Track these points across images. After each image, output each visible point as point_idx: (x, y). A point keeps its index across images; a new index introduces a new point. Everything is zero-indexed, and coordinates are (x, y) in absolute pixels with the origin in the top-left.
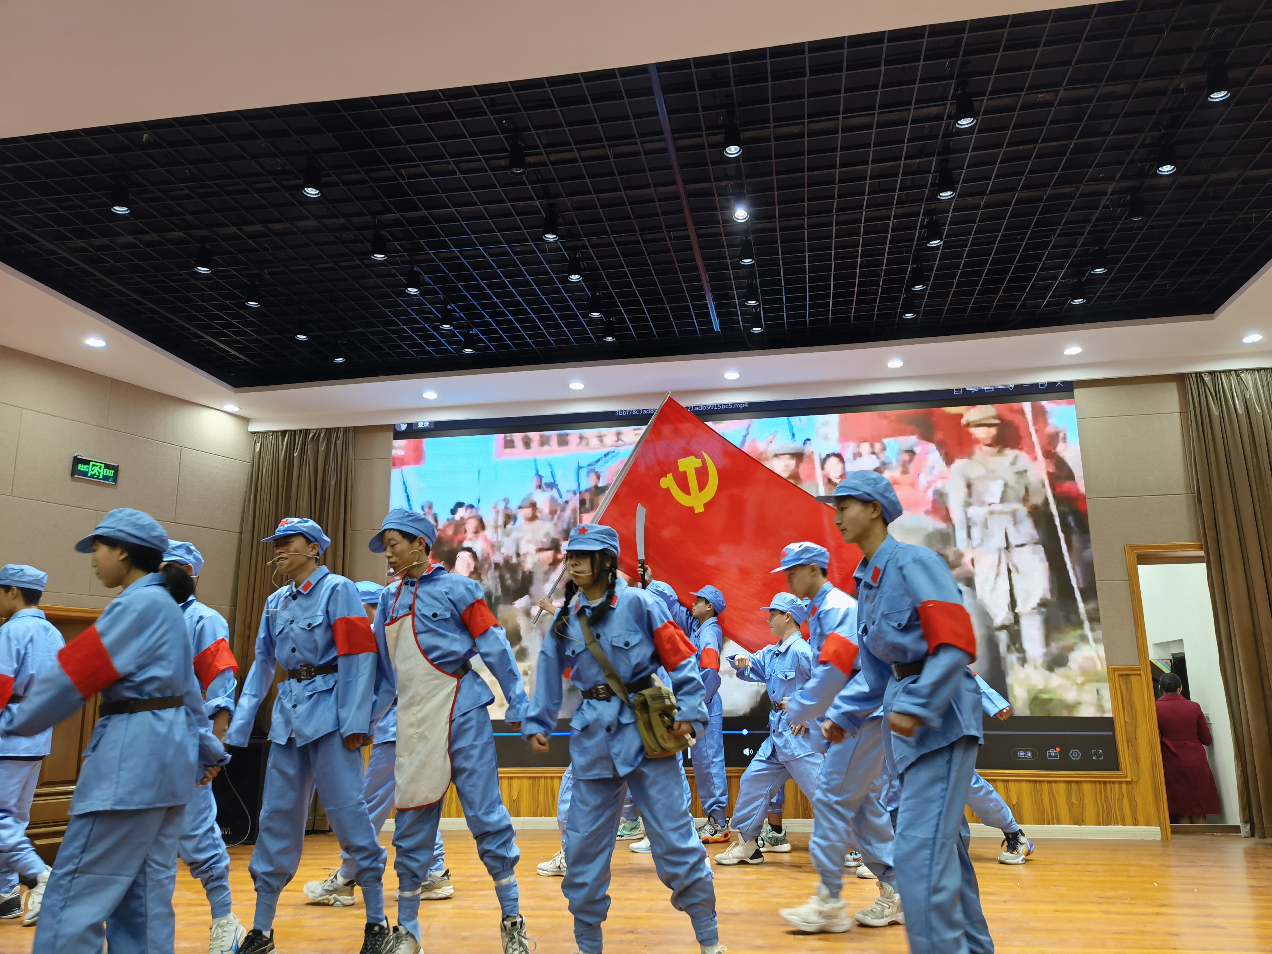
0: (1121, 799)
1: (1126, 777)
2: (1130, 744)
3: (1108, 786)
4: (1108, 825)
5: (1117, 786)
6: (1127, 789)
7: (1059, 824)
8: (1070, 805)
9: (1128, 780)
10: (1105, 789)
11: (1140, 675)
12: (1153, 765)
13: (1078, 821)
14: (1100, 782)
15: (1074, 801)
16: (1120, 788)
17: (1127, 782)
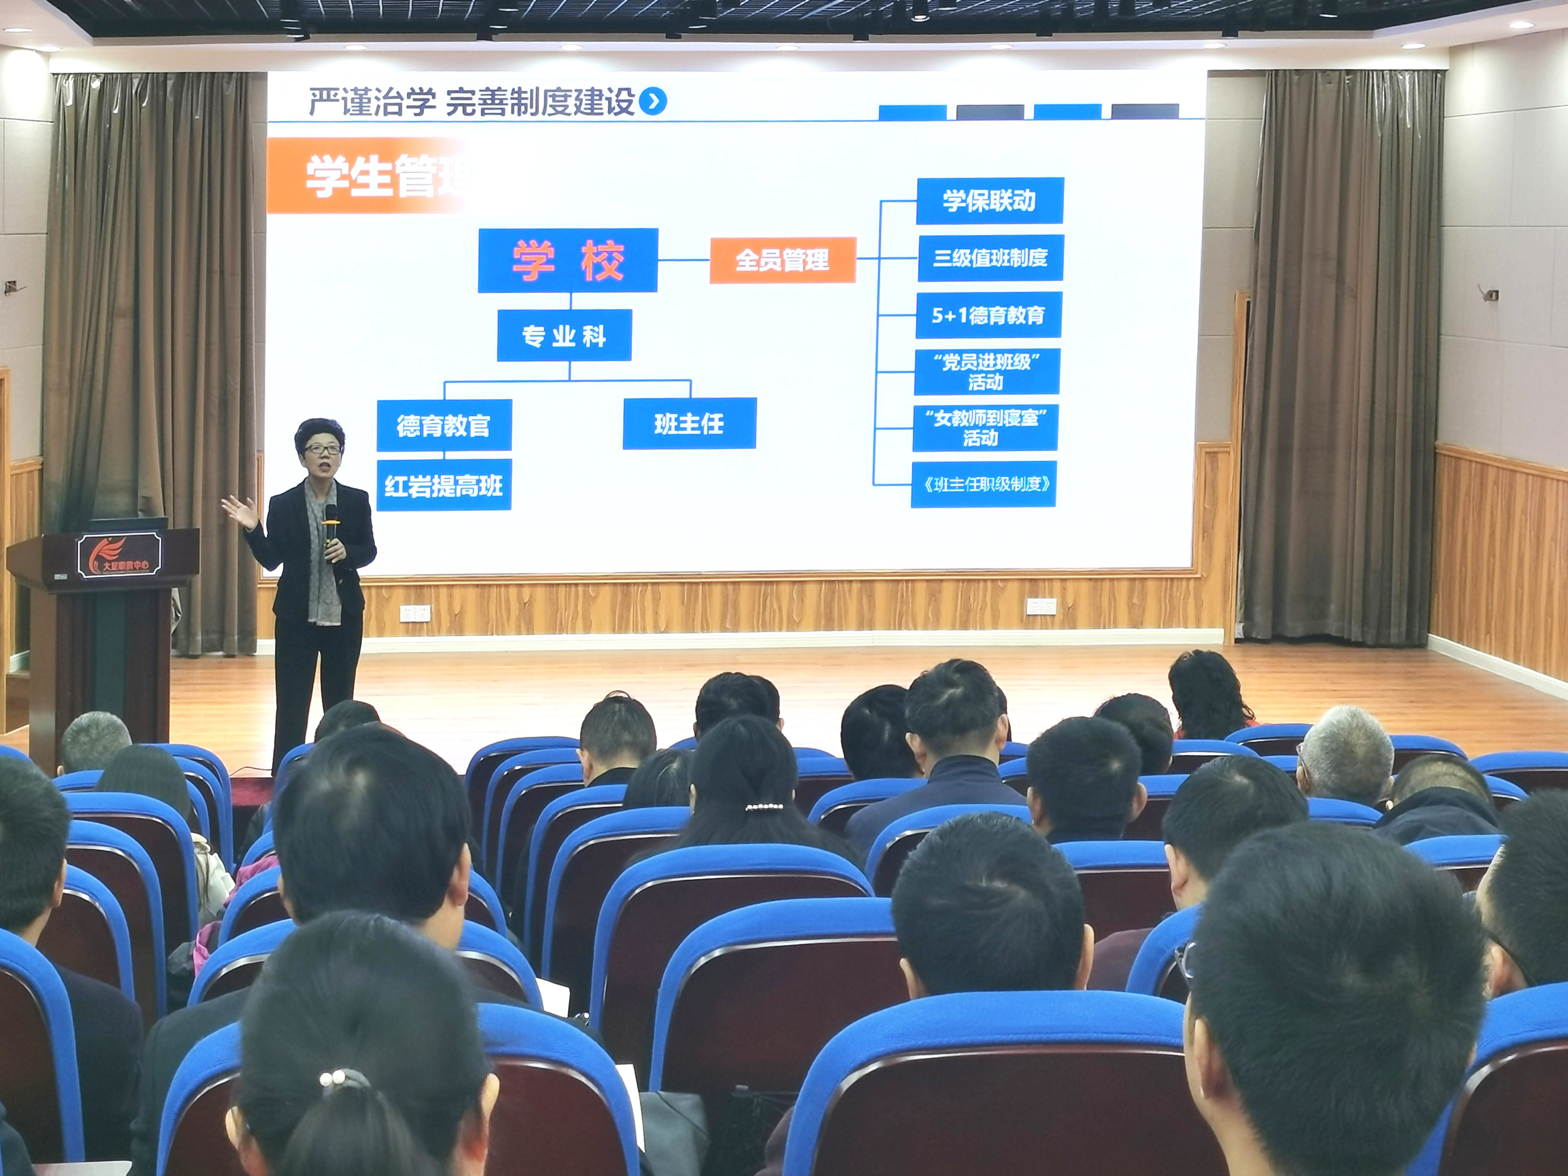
0: (1186, 599)
1: (1196, 573)
2: (1206, 535)
3: (1175, 583)
5: (1184, 583)
6: (1195, 587)
7: (1116, 628)
8: (1131, 606)
9: (1198, 576)
10: (1171, 587)
11: (1229, 453)
12: (1227, 559)
13: (1137, 623)
14: (1167, 579)
15: (1135, 601)
16: (1188, 586)
17: (1196, 578)
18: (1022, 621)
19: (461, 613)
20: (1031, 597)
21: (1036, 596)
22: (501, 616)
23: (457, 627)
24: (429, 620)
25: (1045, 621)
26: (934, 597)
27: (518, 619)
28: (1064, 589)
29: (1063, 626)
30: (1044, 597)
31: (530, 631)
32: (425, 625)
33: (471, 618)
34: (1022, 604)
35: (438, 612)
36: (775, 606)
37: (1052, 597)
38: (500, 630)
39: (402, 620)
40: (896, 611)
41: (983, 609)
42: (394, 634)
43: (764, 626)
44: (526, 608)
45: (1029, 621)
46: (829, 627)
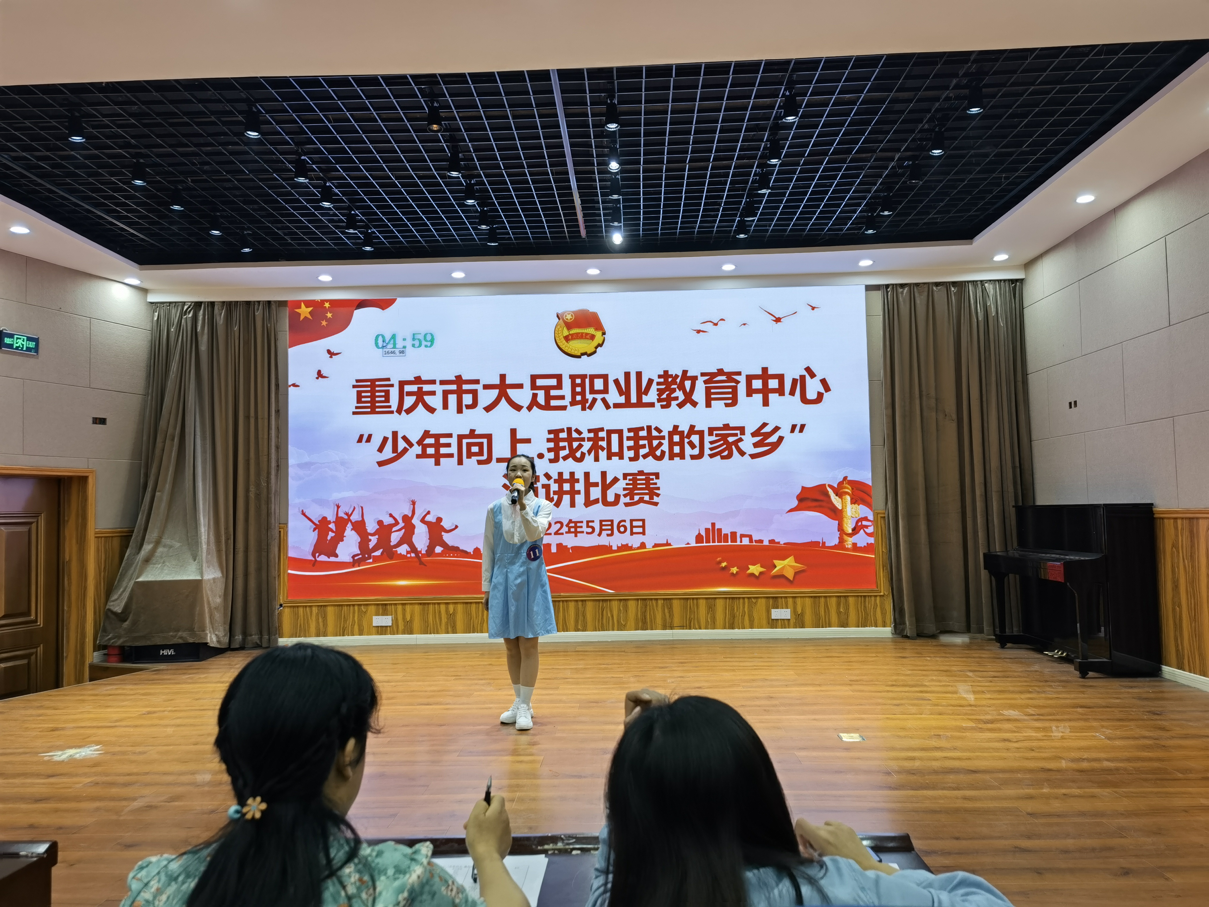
0: (875, 608)
1: (880, 592)
2: (885, 568)
3: (867, 599)
4: (864, 627)
5: (873, 598)
6: (880, 600)
7: (830, 627)
8: (839, 613)
9: (882, 594)
10: (865, 601)
13: (844, 624)
14: (861, 596)
15: (842, 610)
16: (875, 600)
17: (880, 596)
18: (769, 624)
19: (411, 621)
20: (774, 608)
21: (777, 608)
22: (436, 621)
23: (409, 630)
24: (391, 625)
25: (784, 623)
26: (711, 608)
27: (447, 624)
28: (795, 603)
29: (795, 627)
30: (782, 608)
31: (454, 631)
32: (389, 628)
33: (417, 624)
34: (769, 613)
35: (397, 619)
36: (609, 615)
37: (787, 608)
38: (436, 631)
39: (374, 625)
40: (687, 617)
41: (743, 616)
42: (369, 634)
43: (603, 628)
44: (451, 618)
45: (774, 623)
46: (644, 628)
